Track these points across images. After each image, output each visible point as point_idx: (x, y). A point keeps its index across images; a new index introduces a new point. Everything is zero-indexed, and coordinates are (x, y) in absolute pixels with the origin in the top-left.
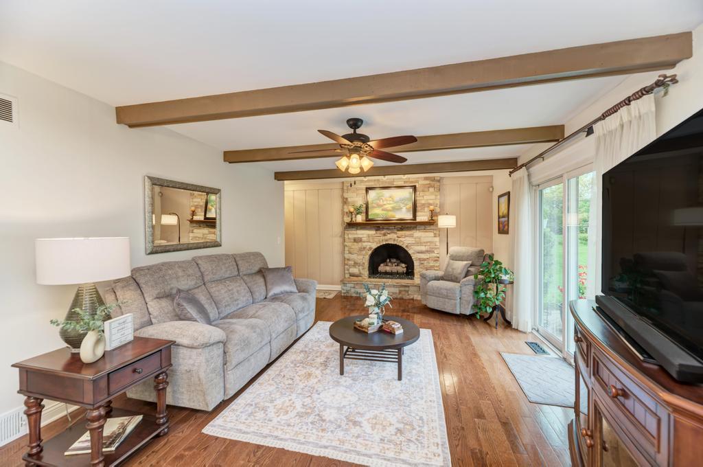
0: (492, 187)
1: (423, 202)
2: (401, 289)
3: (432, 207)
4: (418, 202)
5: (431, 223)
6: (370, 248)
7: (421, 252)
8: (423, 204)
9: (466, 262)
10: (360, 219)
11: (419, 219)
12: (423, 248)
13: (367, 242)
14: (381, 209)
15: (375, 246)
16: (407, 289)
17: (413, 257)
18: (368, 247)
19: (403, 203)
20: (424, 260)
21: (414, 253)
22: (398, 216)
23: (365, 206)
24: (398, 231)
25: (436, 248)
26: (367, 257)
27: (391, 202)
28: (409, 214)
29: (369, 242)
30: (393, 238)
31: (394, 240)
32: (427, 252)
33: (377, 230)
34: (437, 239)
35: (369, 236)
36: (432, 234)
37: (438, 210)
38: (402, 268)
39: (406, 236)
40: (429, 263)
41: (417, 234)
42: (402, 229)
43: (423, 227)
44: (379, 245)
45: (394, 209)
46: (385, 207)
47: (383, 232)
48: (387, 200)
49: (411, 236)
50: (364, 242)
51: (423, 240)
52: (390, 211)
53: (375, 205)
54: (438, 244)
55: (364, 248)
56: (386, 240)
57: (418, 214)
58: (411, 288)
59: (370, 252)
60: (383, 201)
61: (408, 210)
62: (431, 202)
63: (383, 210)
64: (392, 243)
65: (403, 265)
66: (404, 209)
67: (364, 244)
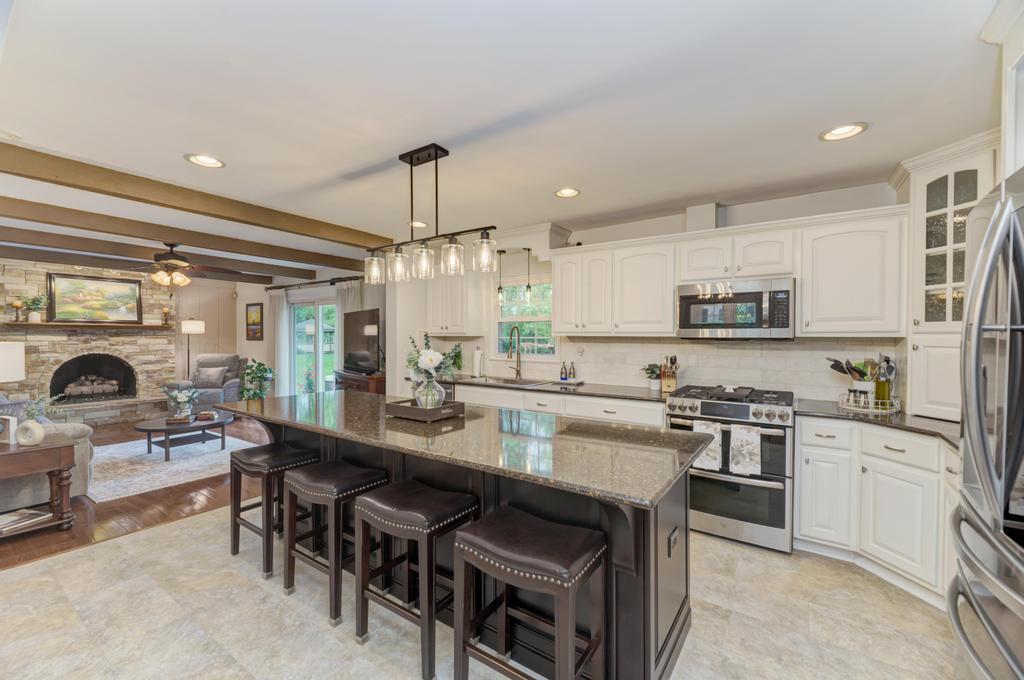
0: (235, 293)
1: (152, 302)
2: (124, 410)
3: (166, 310)
4: (143, 301)
5: (166, 328)
6: (57, 362)
7: (151, 363)
8: (152, 306)
9: (221, 368)
10: (36, 317)
11: (146, 322)
12: (152, 358)
13: (50, 352)
14: (81, 306)
15: (66, 358)
16: (134, 409)
17: (137, 369)
18: (52, 360)
19: (121, 301)
20: (154, 372)
21: (138, 365)
22: (113, 317)
23: (45, 300)
24: (111, 336)
25: (170, 358)
26: (51, 375)
27: (100, 298)
28: (131, 315)
29: (55, 352)
30: (100, 346)
31: (105, 349)
32: (158, 362)
33: (69, 335)
34: (172, 347)
35: (53, 344)
36: (165, 341)
37: (173, 313)
38: (112, 385)
39: (124, 343)
40: (161, 375)
41: (142, 340)
42: (117, 335)
43: (152, 332)
44: (75, 357)
45: (105, 308)
46: (89, 303)
47: (83, 338)
48: (90, 294)
49: (135, 343)
50: (43, 352)
51: (151, 348)
52: (98, 309)
53: (68, 300)
54: (173, 352)
55: (43, 362)
56: (90, 350)
57: (144, 316)
58: (140, 407)
59: (57, 367)
60: (85, 295)
61: (130, 310)
62: (164, 303)
63: (84, 308)
64: (102, 352)
65: (114, 382)
66: (123, 309)
67: (44, 356)
